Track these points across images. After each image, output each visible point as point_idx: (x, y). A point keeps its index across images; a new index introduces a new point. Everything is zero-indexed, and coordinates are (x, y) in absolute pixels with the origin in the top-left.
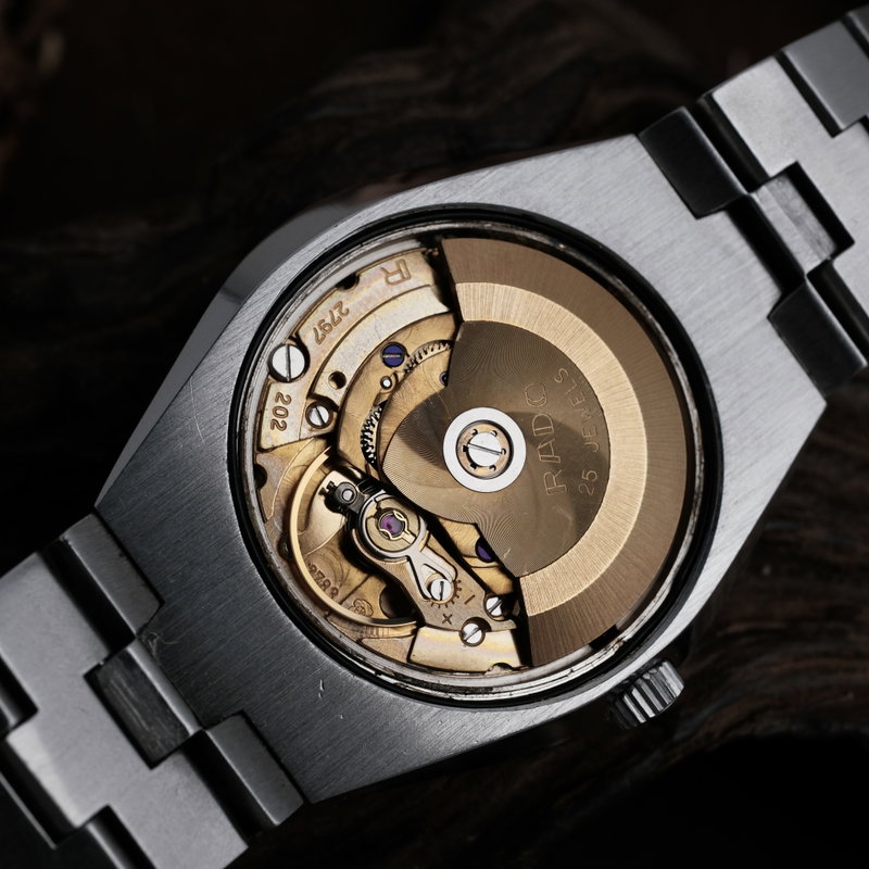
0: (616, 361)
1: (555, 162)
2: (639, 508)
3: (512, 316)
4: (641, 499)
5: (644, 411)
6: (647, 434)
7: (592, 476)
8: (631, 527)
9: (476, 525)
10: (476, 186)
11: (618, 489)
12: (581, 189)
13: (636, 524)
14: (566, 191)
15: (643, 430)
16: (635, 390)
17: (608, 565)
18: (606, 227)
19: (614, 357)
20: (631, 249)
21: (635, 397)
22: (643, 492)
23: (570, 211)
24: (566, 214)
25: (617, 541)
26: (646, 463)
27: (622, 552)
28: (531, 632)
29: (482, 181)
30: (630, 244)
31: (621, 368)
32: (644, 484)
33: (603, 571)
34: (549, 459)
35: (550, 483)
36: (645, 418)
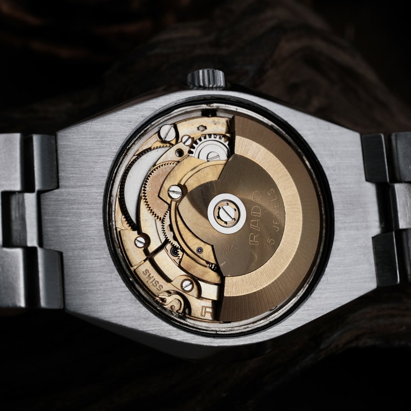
0: (298, 194)
1: (113, 319)
2: (289, 263)
3: (257, 158)
4: (291, 259)
5: (303, 220)
6: (302, 231)
7: (272, 242)
8: (283, 271)
9: (212, 246)
10: (157, 328)
11: (282, 251)
12: (110, 299)
13: (285, 270)
14: (117, 302)
15: (301, 229)
16: (302, 209)
17: (268, 284)
18: (109, 275)
19: (297, 192)
20: (104, 258)
21: (301, 213)
22: (293, 256)
23: (122, 292)
24: (124, 292)
25: (275, 275)
26: (298, 244)
27: (276, 281)
28: (223, 303)
29: (154, 329)
30: (103, 260)
31: (299, 198)
32: (294, 253)
33: (265, 286)
34: (255, 228)
35: (252, 239)
36: (303, 224)
